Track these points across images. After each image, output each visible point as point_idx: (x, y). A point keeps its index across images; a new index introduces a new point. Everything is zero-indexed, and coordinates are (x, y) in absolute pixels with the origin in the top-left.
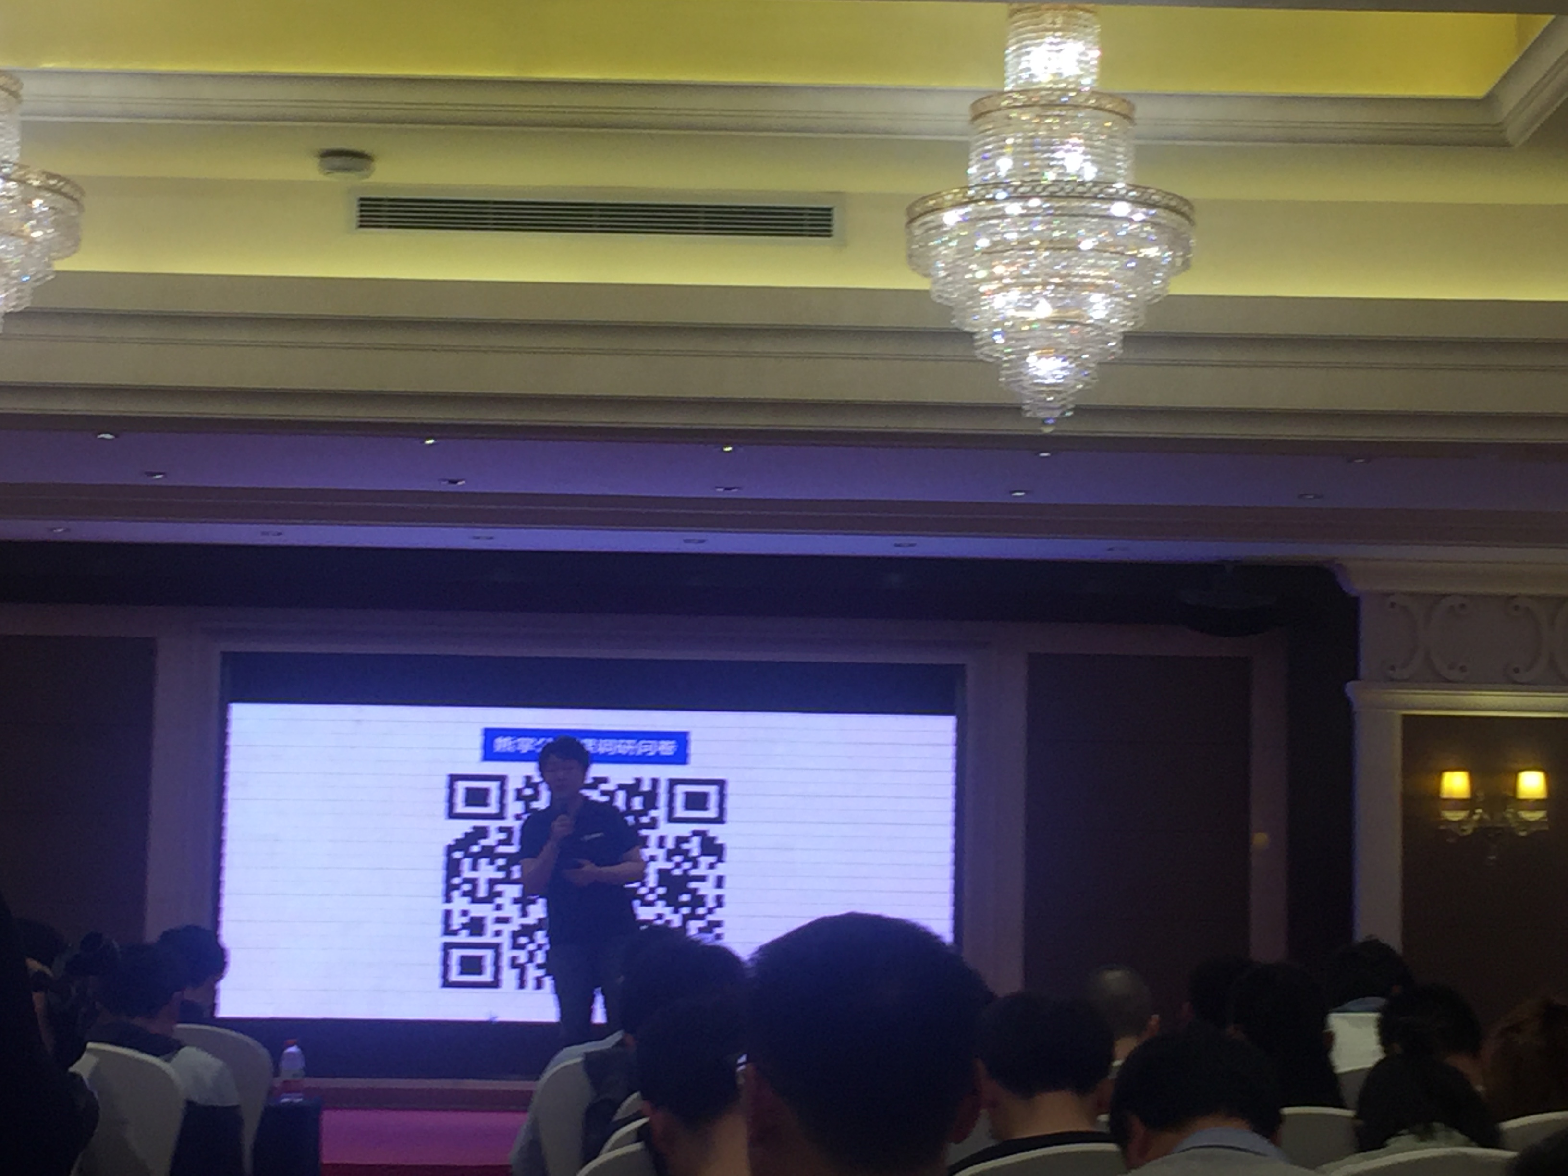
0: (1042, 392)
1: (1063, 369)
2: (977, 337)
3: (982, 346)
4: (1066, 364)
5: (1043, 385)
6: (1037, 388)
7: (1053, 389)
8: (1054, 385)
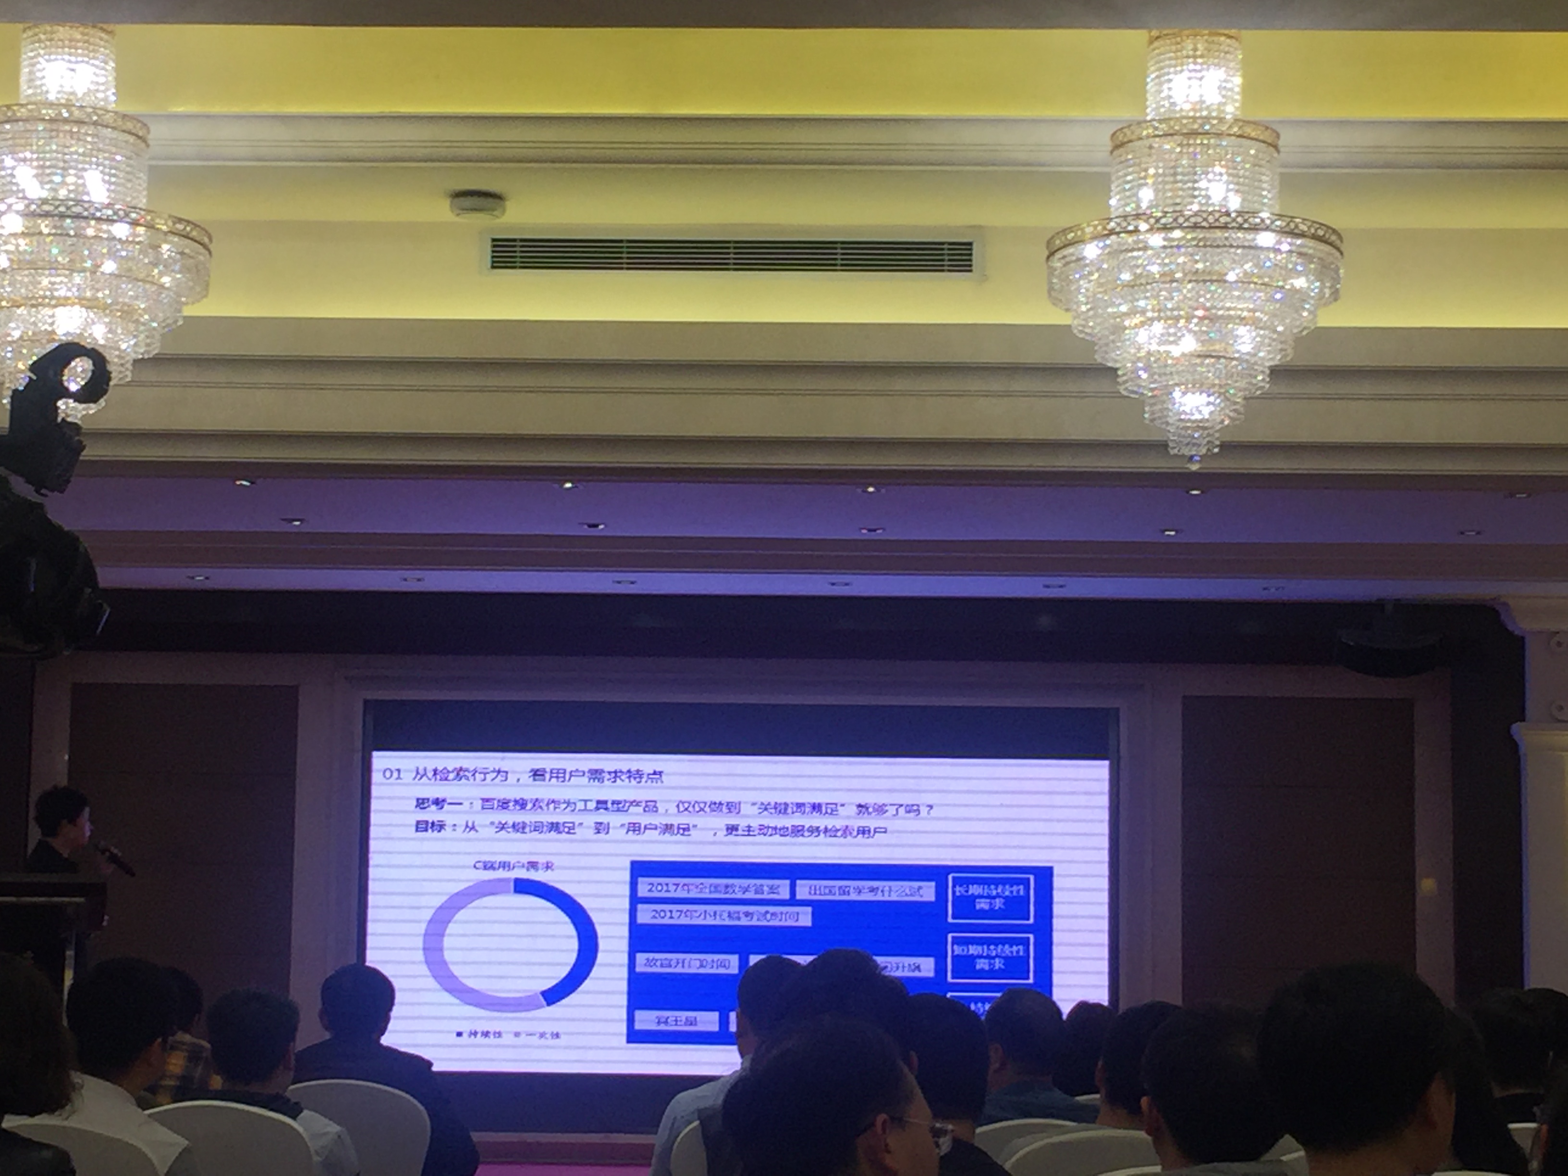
0: (1188, 428)
1: (1209, 404)
2: (1120, 373)
3: (1126, 382)
4: (1212, 399)
5: (1189, 420)
6: (1183, 424)
7: (1200, 425)
8: (1201, 421)
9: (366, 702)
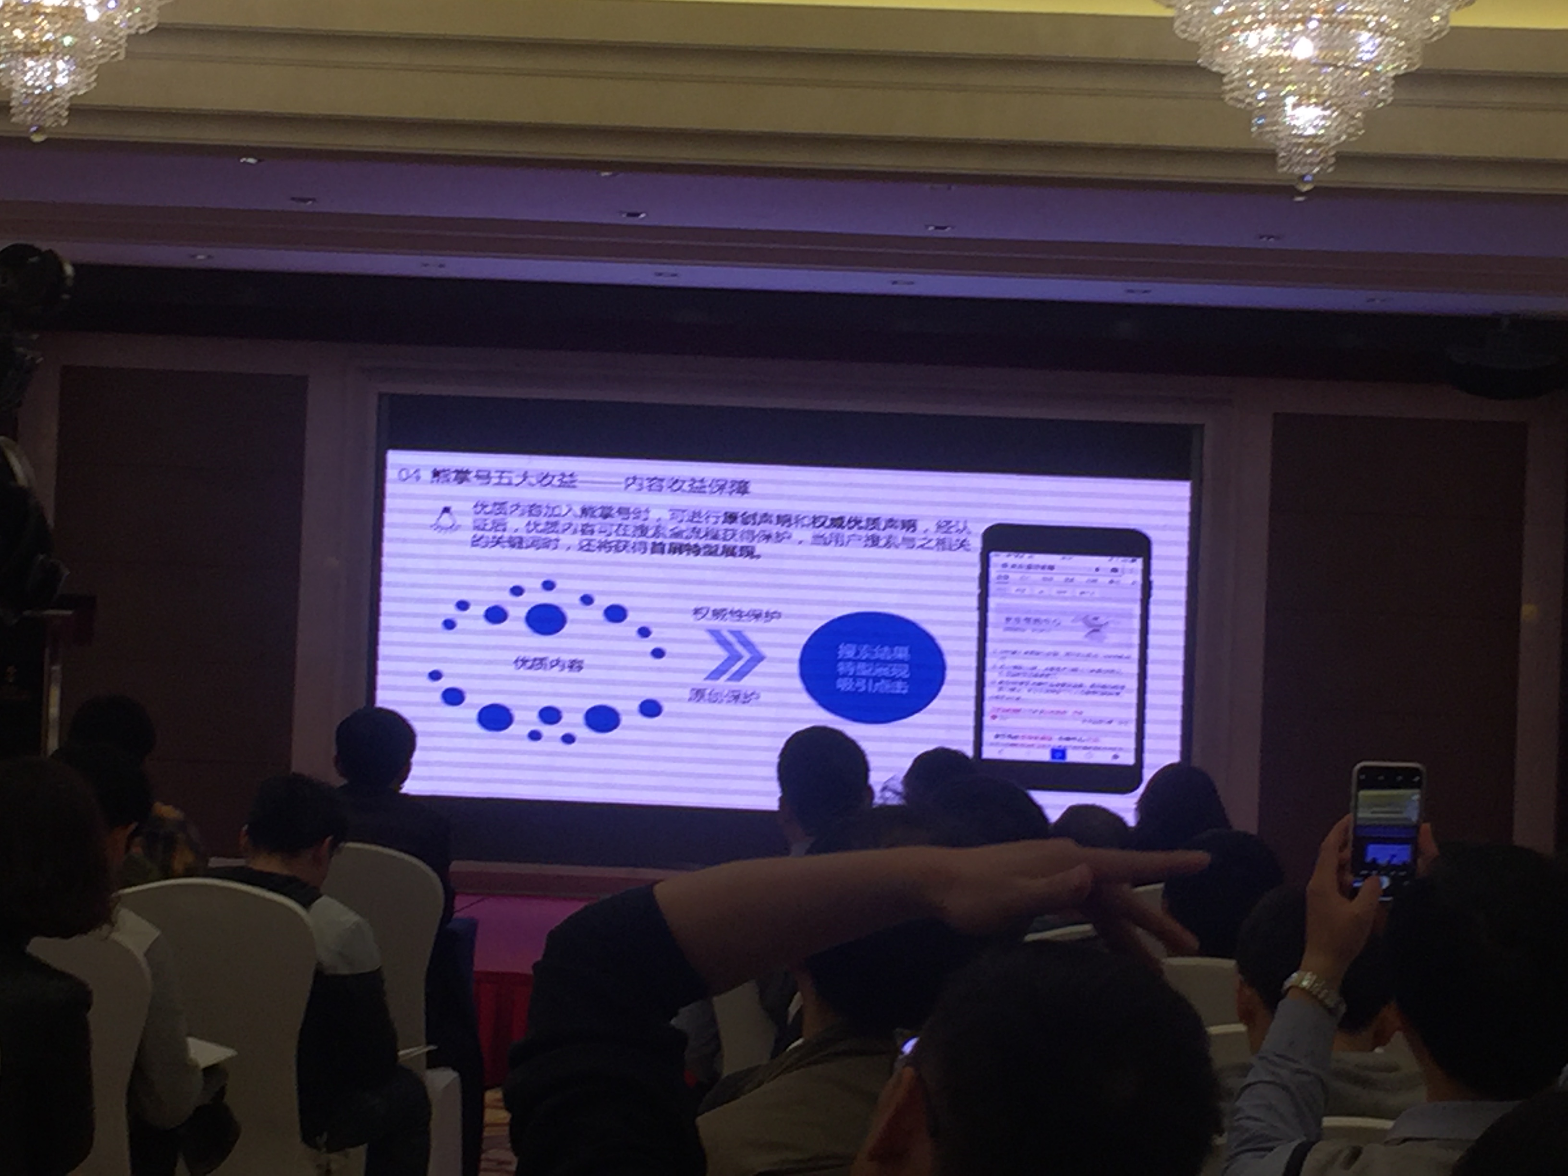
0: (1299, 144)
1: (1324, 118)
2: (1225, 80)
3: (1232, 90)
4: (1328, 113)
5: (1301, 136)
6: (1295, 140)
7: (1313, 142)
8: (1315, 136)
9: (381, 396)
